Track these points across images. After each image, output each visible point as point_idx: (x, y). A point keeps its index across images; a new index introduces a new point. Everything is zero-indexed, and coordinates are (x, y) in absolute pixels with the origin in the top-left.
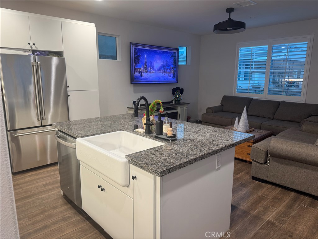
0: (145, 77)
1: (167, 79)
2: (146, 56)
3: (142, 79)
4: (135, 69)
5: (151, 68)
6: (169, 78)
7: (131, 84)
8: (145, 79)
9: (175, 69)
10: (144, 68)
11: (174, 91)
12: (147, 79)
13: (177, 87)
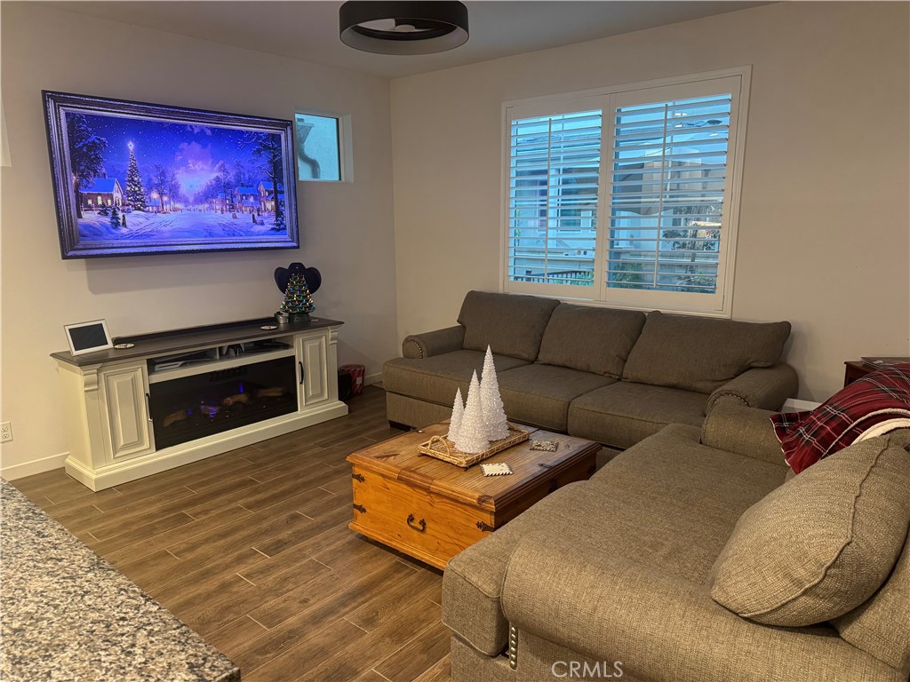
0: (135, 229)
1: (248, 233)
2: (131, 146)
3: (123, 237)
4: (81, 200)
5: (161, 194)
6: (258, 228)
7: (65, 257)
8: (132, 236)
9: (279, 196)
10: (126, 193)
11: (282, 278)
12: (148, 235)
13: (293, 265)
